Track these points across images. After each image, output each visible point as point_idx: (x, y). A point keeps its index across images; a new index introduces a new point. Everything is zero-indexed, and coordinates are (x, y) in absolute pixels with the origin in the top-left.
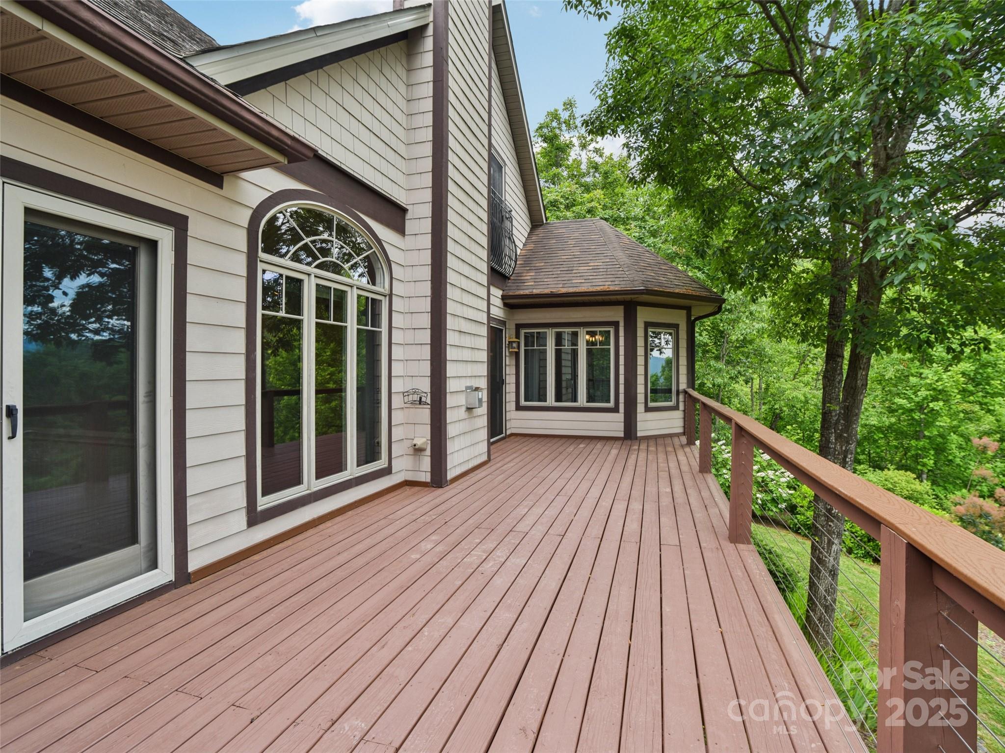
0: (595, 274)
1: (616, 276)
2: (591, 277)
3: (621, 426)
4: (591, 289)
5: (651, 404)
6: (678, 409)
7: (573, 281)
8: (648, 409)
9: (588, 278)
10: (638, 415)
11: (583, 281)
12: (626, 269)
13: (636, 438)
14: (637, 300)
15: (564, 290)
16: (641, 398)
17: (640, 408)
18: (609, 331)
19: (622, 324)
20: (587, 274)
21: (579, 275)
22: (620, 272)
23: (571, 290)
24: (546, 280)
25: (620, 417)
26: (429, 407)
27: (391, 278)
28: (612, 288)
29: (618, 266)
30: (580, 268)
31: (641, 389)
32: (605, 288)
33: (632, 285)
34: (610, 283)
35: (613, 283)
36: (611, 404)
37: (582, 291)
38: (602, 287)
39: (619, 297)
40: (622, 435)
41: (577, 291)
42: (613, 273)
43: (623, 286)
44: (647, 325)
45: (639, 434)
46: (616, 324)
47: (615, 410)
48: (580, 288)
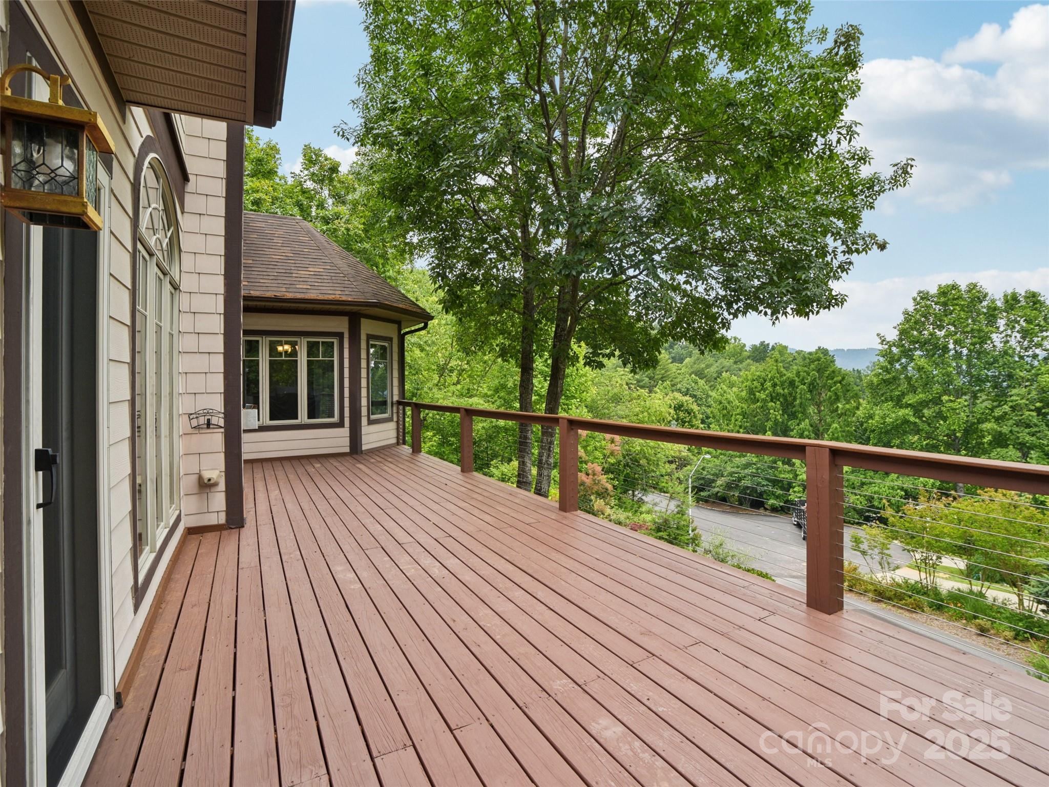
0: (319, 281)
1: (343, 285)
2: (316, 284)
3: (347, 441)
4: (321, 297)
5: (373, 417)
6: (393, 421)
7: (298, 286)
8: (370, 422)
9: (313, 284)
10: (363, 428)
11: (309, 287)
12: (352, 280)
13: (362, 452)
14: (365, 312)
15: (290, 295)
16: (364, 411)
17: (364, 421)
18: (333, 343)
19: (346, 336)
20: (310, 280)
21: (301, 280)
22: (346, 282)
23: (299, 296)
24: (261, 281)
25: (345, 431)
26: (222, 430)
27: (180, 271)
28: (344, 298)
29: (342, 275)
30: (299, 272)
31: (364, 402)
32: (337, 297)
33: (363, 297)
34: (340, 293)
35: (343, 293)
36: (336, 419)
37: (312, 298)
38: (333, 296)
39: (348, 308)
40: (347, 450)
41: (306, 297)
42: (339, 282)
43: (354, 297)
44: (370, 337)
45: (364, 448)
46: (340, 336)
47: (340, 424)
48: (308, 294)
